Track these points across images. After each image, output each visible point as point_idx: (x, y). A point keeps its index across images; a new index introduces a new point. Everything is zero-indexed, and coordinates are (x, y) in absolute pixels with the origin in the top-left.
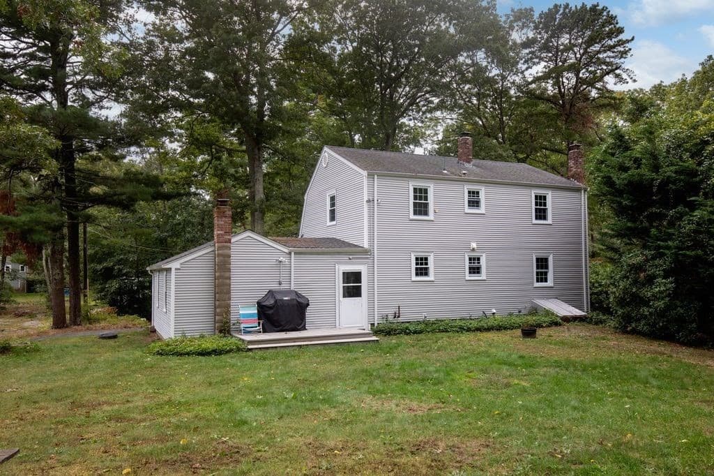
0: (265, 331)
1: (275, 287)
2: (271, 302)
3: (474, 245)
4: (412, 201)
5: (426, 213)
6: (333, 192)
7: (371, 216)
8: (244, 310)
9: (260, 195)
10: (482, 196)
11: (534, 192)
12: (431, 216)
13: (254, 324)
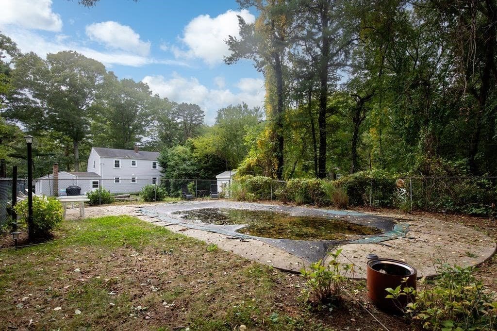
0: (68, 195)
1: (72, 185)
2: (70, 189)
3: (133, 175)
4: (114, 164)
5: (119, 167)
6: (94, 160)
7: (102, 168)
8: (62, 190)
9: (77, 157)
10: (136, 163)
11: (152, 162)
12: (120, 167)
13: (65, 194)
